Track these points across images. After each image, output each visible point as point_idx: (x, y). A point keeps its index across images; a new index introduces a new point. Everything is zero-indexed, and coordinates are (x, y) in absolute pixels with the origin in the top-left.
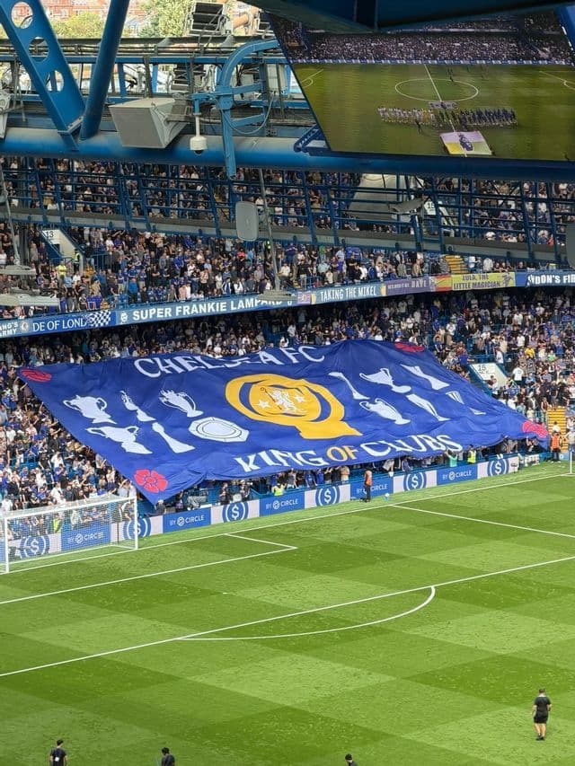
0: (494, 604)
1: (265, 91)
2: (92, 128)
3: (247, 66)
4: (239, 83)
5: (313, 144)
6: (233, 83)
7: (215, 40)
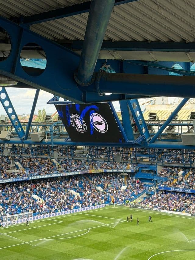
0: (101, 232)
1: (59, 131)
2: (26, 138)
3: (56, 126)
4: (54, 129)
5: (68, 140)
6: (53, 129)
7: (49, 122)
